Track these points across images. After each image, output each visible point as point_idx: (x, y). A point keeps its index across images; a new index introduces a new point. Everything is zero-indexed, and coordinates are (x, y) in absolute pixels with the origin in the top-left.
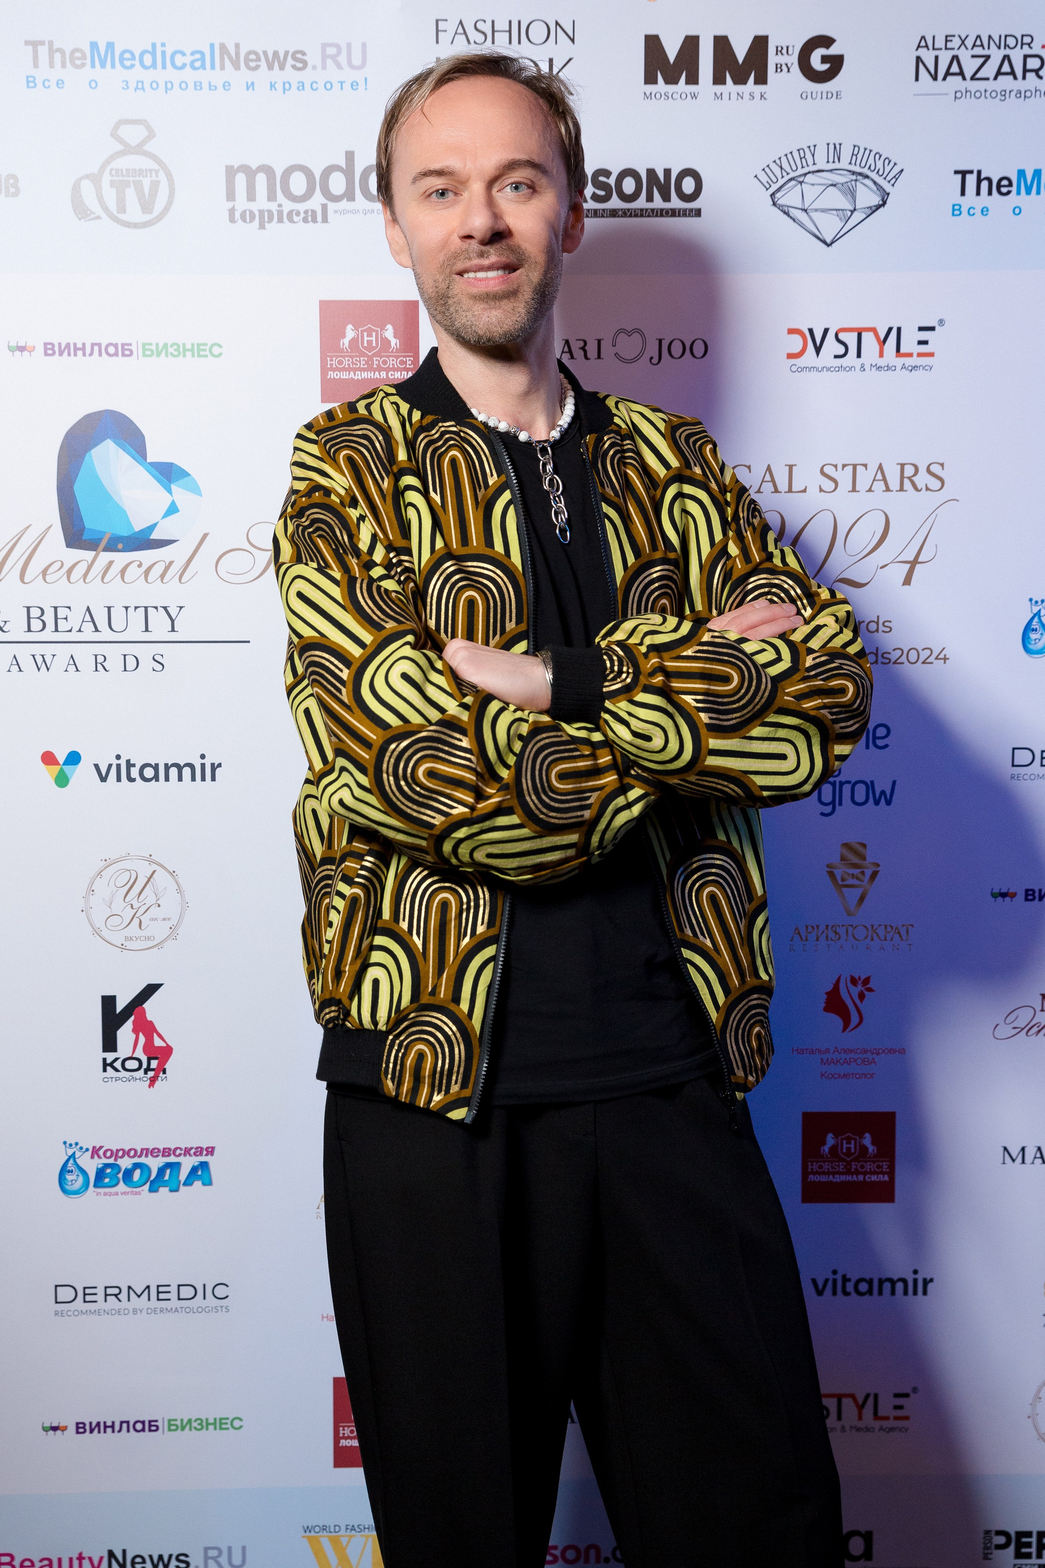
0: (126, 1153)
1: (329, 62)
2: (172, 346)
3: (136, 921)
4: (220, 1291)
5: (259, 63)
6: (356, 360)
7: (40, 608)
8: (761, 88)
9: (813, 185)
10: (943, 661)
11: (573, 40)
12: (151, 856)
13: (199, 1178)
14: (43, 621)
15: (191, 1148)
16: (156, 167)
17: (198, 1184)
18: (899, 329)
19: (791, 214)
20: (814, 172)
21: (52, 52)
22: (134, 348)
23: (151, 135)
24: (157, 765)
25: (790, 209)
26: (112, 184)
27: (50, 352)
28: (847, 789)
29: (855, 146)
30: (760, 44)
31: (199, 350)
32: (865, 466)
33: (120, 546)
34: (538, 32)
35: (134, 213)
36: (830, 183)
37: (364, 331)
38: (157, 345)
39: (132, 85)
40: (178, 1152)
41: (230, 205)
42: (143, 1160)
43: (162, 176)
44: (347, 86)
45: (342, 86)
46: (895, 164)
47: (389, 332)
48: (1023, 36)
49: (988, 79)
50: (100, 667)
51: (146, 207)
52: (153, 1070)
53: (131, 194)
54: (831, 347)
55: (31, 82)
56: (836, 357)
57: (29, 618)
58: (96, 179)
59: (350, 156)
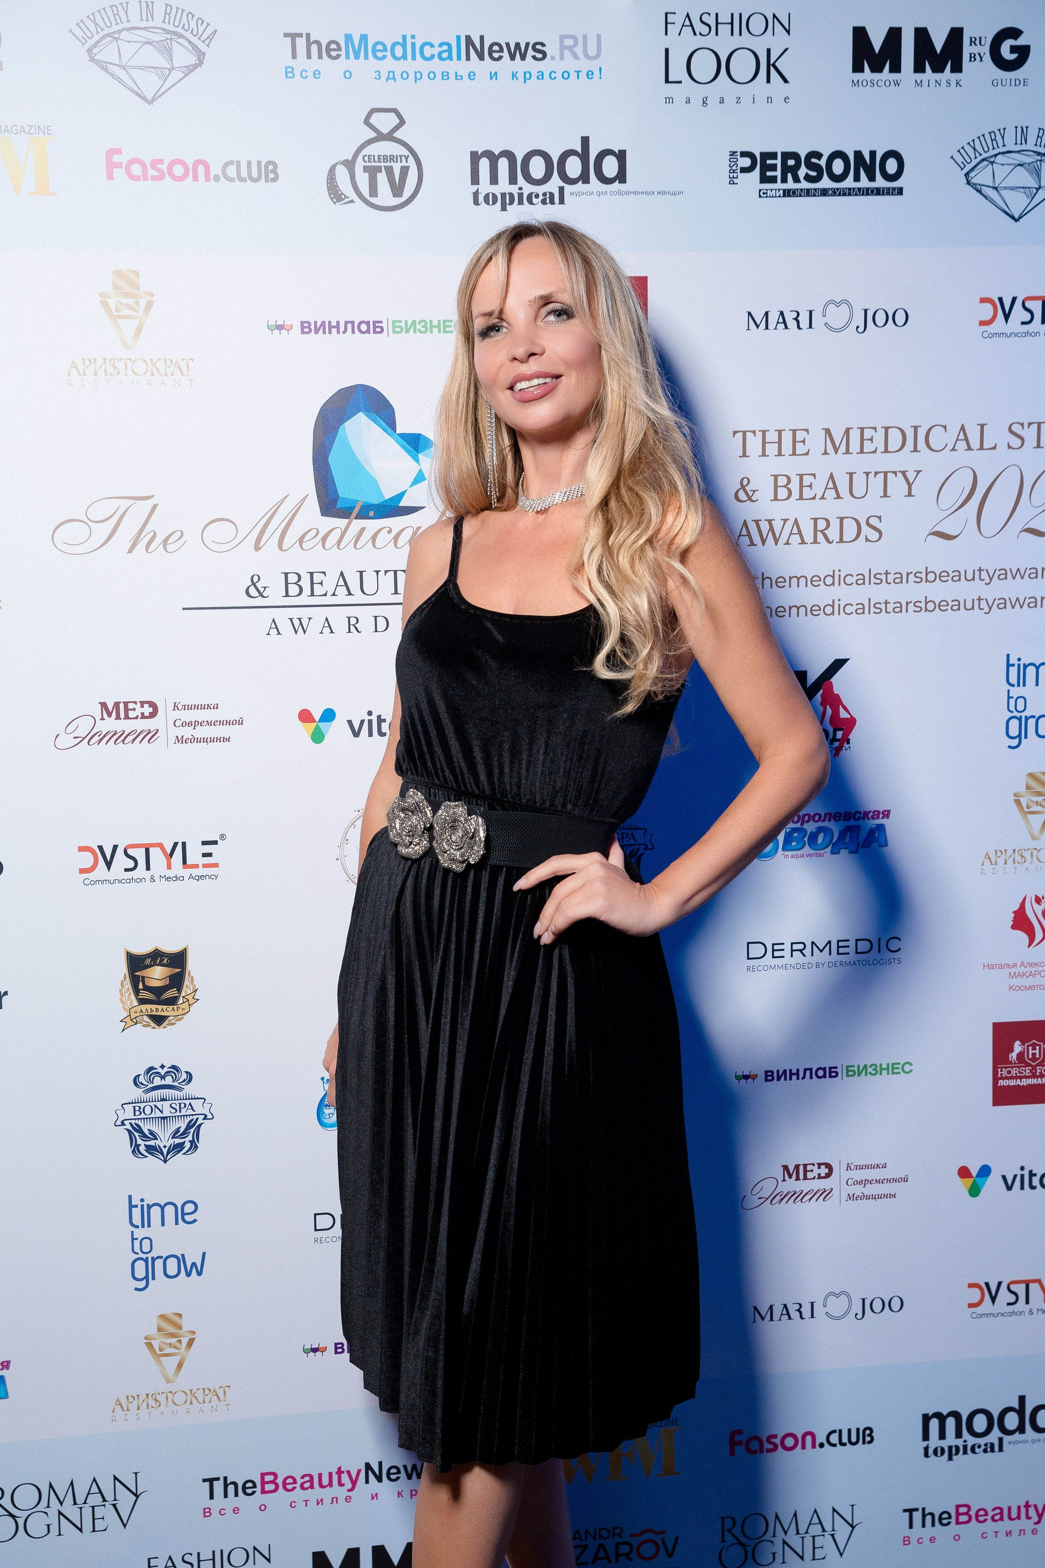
1: (567, 52)
2: (419, 323)
5: (501, 54)
7: (296, 573)
8: (957, 76)
9: (1003, 165)
11: (788, 32)
14: (298, 585)
16: (407, 153)
19: (983, 192)
20: (1003, 153)
21: (309, 44)
22: (384, 325)
23: (402, 122)
25: (982, 187)
26: (366, 169)
27: (306, 330)
28: (1032, 722)
29: (1040, 129)
30: (956, 36)
31: (446, 326)
33: (371, 514)
34: (757, 25)
35: (385, 196)
36: (1018, 163)
38: (406, 322)
39: (384, 75)
41: (474, 188)
43: (412, 162)
44: (583, 75)
45: (578, 75)
50: (352, 628)
51: (397, 190)
53: (382, 179)
54: (1019, 314)
55: (289, 72)
56: (1023, 323)
57: (287, 583)
58: (350, 165)
59: (585, 141)
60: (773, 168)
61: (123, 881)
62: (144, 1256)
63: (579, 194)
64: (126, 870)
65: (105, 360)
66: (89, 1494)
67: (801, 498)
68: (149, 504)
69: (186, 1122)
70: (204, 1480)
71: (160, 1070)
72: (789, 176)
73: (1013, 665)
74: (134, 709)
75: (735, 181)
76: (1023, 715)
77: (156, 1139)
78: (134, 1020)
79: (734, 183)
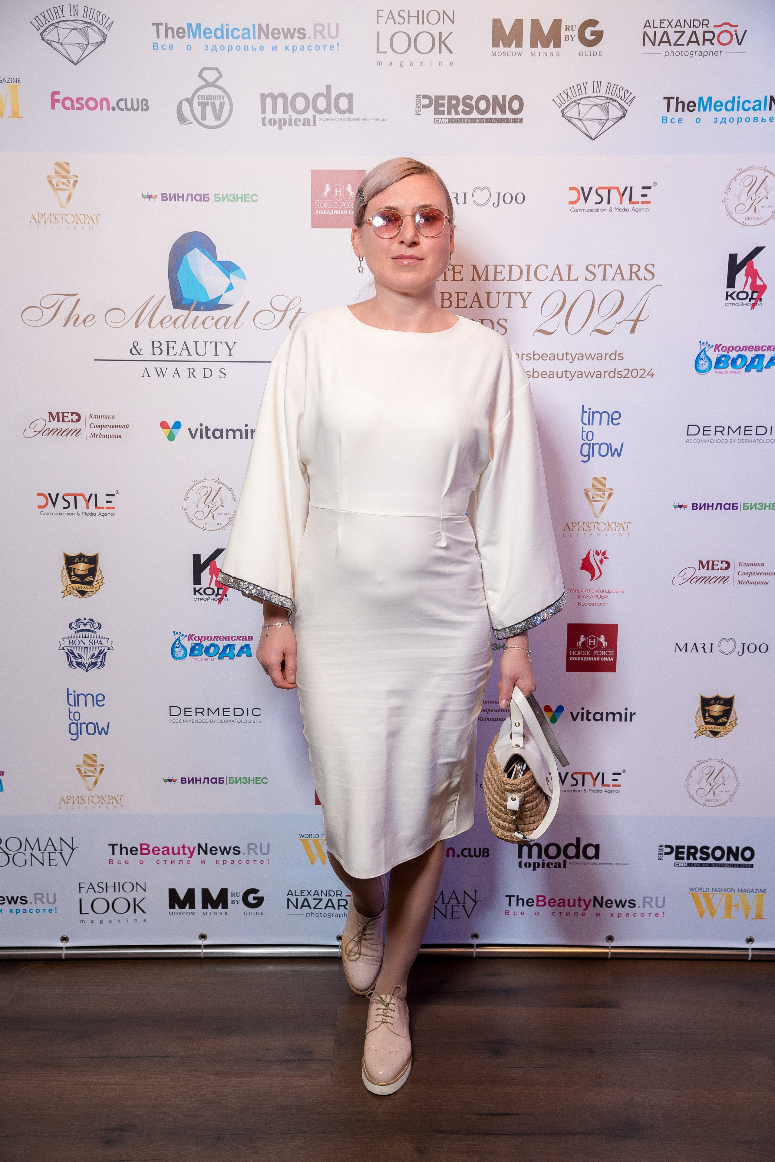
0: (206, 638)
1: (318, 34)
2: (231, 195)
3: (211, 515)
4: (256, 712)
5: (279, 35)
6: (331, 204)
7: (159, 342)
8: (557, 50)
9: (585, 105)
10: (651, 376)
11: (453, 22)
12: (218, 479)
13: (245, 652)
14: (160, 349)
15: (241, 637)
16: (223, 94)
17: (244, 655)
18: (631, 188)
19: (573, 122)
20: (585, 98)
21: (167, 29)
22: (210, 196)
23: (221, 76)
24: (222, 430)
25: (572, 119)
26: (199, 104)
27: (165, 199)
28: (596, 447)
29: (608, 83)
30: (557, 24)
31: (245, 198)
32: (611, 265)
33: (202, 308)
34: (434, 17)
35: (210, 120)
36: (595, 104)
37: (336, 187)
38: (223, 195)
39: (210, 48)
40: (234, 638)
41: (263, 116)
42: (215, 642)
43: (226, 100)
44: (328, 48)
45: (325, 47)
46: (631, 93)
47: (349, 189)
48: (703, 20)
49: (683, 45)
50: (191, 375)
51: (217, 117)
52: (220, 595)
53: (209, 109)
54: (593, 198)
55: (155, 46)
56: (596, 203)
57: (153, 347)
58: (190, 101)
59: (329, 88)
60: (443, 105)
61: (62, 514)
62: (76, 722)
63: (325, 120)
64: (64, 508)
65: (50, 214)
66: (47, 846)
67: (458, 307)
68: (75, 299)
69: (98, 651)
70: (110, 845)
71: (83, 621)
72: (453, 110)
73: (586, 412)
74: (67, 417)
75: (419, 113)
76: (592, 442)
77: (82, 659)
78: (69, 592)
79: (418, 114)
